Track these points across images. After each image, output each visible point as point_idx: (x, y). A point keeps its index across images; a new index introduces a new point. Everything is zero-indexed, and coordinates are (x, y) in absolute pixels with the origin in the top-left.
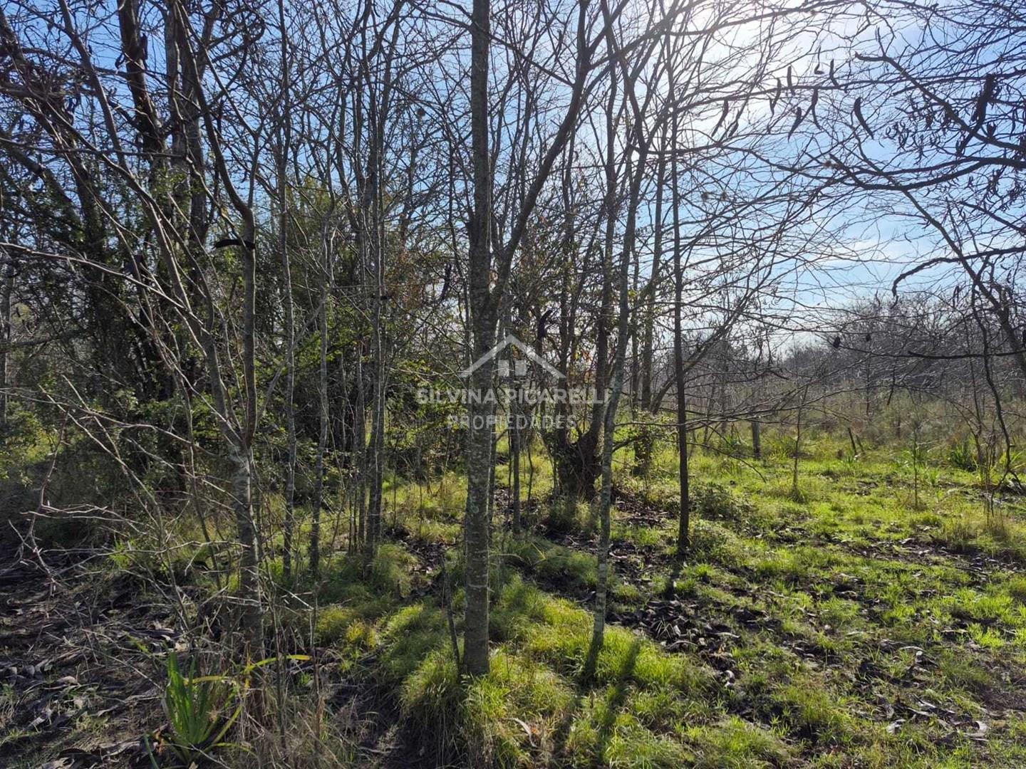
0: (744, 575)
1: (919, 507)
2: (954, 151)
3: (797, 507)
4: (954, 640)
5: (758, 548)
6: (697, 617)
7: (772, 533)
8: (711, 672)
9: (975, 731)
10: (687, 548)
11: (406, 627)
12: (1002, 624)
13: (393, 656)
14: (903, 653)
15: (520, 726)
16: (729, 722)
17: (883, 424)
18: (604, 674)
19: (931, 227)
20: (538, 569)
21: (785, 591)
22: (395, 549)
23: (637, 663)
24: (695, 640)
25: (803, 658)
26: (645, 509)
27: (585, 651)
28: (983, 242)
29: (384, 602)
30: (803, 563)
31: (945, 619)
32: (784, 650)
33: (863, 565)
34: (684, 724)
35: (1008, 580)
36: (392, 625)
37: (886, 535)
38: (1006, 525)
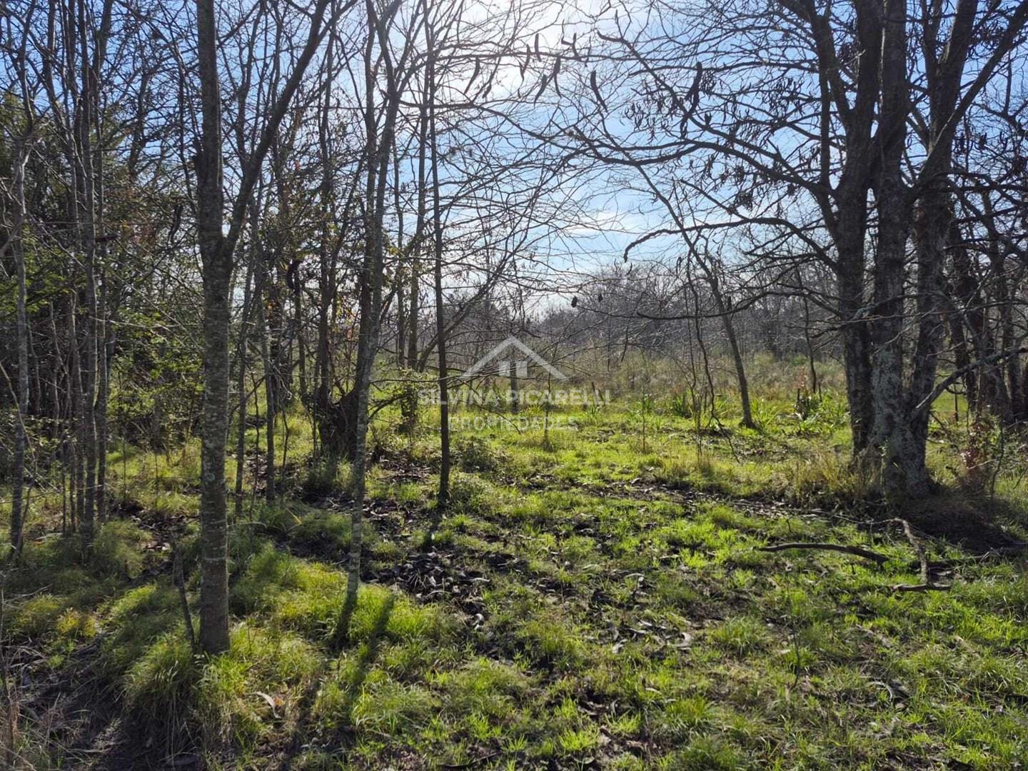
0: (497, 521)
1: (646, 451)
2: (679, 135)
3: (547, 455)
4: (669, 565)
5: (511, 495)
6: (452, 565)
7: (524, 481)
8: (462, 617)
9: (681, 642)
10: (447, 500)
11: (134, 610)
12: (706, 548)
13: (116, 644)
14: (628, 581)
15: (263, 700)
16: (476, 663)
17: (621, 379)
18: (357, 634)
19: (660, 202)
20: (293, 535)
21: (533, 534)
22: (125, 527)
23: (391, 619)
24: (449, 588)
25: (546, 593)
26: (408, 465)
27: (336, 613)
28: (701, 218)
29: (109, 585)
30: (549, 506)
31: (663, 547)
32: (528, 588)
33: (599, 504)
34: (433, 672)
35: (711, 509)
36: (116, 609)
37: (620, 477)
38: (712, 463)
